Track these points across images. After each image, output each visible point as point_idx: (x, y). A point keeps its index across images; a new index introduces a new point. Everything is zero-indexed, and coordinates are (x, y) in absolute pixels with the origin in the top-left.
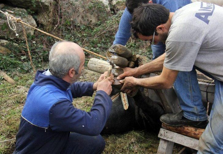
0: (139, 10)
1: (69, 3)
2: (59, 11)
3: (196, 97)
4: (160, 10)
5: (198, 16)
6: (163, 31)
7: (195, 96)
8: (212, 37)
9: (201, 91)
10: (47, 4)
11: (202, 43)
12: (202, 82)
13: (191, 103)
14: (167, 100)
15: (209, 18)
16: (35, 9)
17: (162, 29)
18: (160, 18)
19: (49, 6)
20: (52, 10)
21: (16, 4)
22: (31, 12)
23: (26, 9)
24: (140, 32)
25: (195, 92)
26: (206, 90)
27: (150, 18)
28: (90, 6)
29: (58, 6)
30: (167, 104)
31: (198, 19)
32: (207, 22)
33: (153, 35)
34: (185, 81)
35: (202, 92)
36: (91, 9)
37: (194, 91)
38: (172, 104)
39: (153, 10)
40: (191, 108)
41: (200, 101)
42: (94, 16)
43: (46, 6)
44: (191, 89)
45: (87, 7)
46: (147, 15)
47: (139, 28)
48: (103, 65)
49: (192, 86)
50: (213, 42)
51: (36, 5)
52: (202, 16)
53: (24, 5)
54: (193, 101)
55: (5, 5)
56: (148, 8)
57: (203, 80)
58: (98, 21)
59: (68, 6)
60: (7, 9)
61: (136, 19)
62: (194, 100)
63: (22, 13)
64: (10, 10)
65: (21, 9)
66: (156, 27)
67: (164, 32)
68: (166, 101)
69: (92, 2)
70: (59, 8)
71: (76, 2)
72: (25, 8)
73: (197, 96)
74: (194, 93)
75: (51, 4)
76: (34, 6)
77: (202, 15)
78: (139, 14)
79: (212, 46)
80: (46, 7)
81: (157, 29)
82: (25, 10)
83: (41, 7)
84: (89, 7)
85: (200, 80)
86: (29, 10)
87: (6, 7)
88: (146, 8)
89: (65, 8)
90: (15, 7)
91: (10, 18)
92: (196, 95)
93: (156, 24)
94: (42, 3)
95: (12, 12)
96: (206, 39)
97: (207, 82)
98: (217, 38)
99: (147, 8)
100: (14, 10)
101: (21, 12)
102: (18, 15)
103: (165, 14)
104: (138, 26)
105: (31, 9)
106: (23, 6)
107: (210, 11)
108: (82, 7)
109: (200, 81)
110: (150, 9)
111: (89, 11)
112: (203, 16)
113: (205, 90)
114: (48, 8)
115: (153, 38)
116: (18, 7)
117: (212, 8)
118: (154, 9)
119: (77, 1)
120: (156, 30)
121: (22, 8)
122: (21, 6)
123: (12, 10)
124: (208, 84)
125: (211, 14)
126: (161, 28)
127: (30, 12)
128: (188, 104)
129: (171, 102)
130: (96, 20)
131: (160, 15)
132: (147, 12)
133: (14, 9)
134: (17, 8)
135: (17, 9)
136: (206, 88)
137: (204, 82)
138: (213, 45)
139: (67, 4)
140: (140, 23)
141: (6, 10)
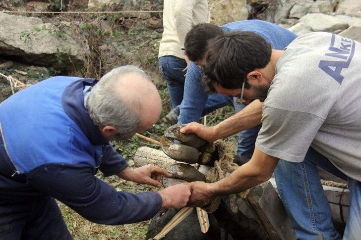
0: (216, 42)
1: (116, 54)
2: (100, 68)
3: (320, 215)
4: (255, 44)
5: (324, 66)
6: (259, 81)
7: (319, 213)
8: (347, 107)
9: (330, 202)
10: (80, 58)
11: (328, 117)
12: (331, 186)
13: (312, 226)
14: (271, 220)
15: (344, 72)
16: (62, 67)
17: (258, 77)
18: (254, 58)
19: (83, 61)
20: (88, 67)
21: (30, 61)
22: (55, 72)
23: (48, 67)
24: (218, 82)
25: (317, 206)
26: (338, 202)
27: (236, 58)
28: (150, 58)
29: (98, 60)
30: (272, 228)
31: (323, 72)
32: (340, 79)
33: (242, 87)
34: (299, 187)
35: (331, 205)
36: (151, 63)
37: (316, 204)
38: (280, 227)
39: (242, 44)
40: (312, 236)
41: (328, 221)
42: (157, 74)
43: (79, 61)
44: (309, 200)
45: (145, 60)
46: (231, 53)
47: (217, 76)
48: (159, 158)
49: (312, 196)
50: (348, 116)
51: (62, 61)
52: (331, 68)
53: (44, 62)
54: (316, 222)
55: (14, 63)
56: (233, 40)
57: (332, 182)
58: (163, 81)
59: (115, 59)
60: (17, 69)
61: (211, 58)
62: (318, 220)
63: (40, 75)
64: (22, 70)
65: (39, 68)
66: (246, 75)
67: (261, 83)
68: (269, 223)
69: (153, 52)
70: (100, 63)
71: (128, 53)
72: (46, 67)
73: (322, 213)
74: (317, 208)
75: (86, 57)
76: (60, 62)
77: (330, 66)
78: (217, 50)
79: (346, 123)
80: (80, 63)
81: (248, 78)
82: (45, 69)
83: (71, 63)
84: (149, 60)
85: (327, 182)
86: (52, 69)
87: (16, 66)
88: (228, 39)
89: (110, 63)
90: (30, 64)
91: (16, 84)
92: (320, 211)
93: (246, 68)
94: (73, 57)
95: (25, 73)
96: (335, 111)
97: (340, 187)
98: (355, 110)
99: (230, 40)
100: (28, 70)
101: (38, 73)
102: (33, 77)
103: (263, 52)
104: (215, 71)
105: (55, 67)
106: (43, 64)
107: (345, 58)
108: (137, 60)
109: (327, 185)
110: (236, 41)
111: (148, 66)
112: (333, 69)
113: (337, 200)
114: (83, 64)
115: (242, 93)
116: (35, 65)
117: (348, 53)
118: (243, 41)
119: (130, 51)
120: (247, 80)
121: (41, 66)
122: (40, 63)
123: (25, 69)
124: (341, 190)
125: (346, 65)
126: (255, 76)
127: (53, 72)
128: (306, 228)
129: (278, 224)
130: (160, 80)
131: (255, 52)
132: (231, 47)
133: (29, 68)
134: (33, 66)
135: (32, 68)
136: (339, 198)
137: (335, 186)
138: (347, 121)
139: (112, 56)
140: (217, 66)
141: (15, 70)
